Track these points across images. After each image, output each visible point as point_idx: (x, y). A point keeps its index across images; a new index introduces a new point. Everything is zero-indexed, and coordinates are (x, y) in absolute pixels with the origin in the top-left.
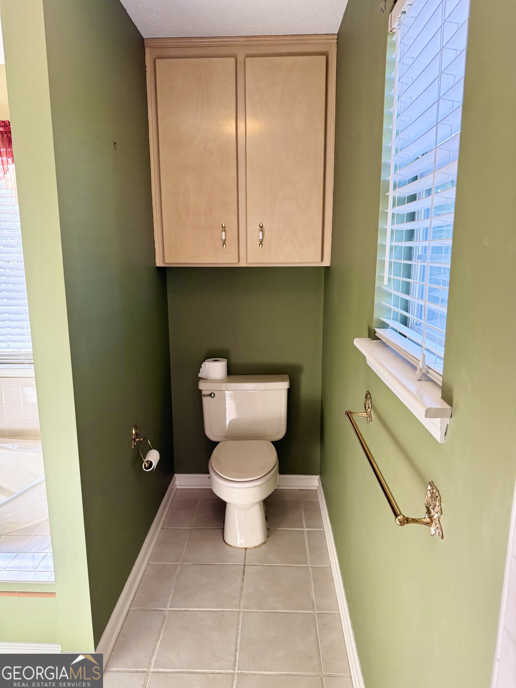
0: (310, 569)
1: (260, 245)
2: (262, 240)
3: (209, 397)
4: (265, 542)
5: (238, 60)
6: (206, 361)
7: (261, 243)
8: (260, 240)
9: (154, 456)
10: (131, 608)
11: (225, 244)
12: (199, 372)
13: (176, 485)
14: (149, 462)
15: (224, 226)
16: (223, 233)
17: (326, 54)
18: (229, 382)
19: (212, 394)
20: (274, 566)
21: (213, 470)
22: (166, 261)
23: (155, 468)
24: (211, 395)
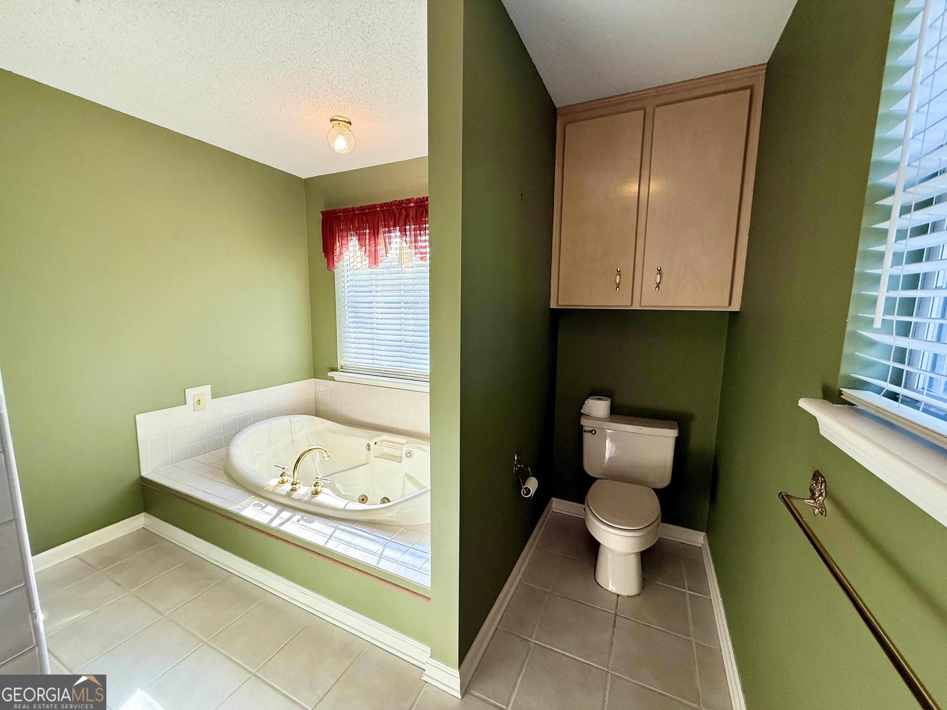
0: (694, 645)
1: (656, 288)
2: (659, 283)
3: (590, 434)
4: (640, 594)
5: (647, 112)
6: (589, 398)
7: (658, 286)
8: (657, 283)
9: (532, 484)
10: (500, 627)
11: (619, 287)
12: (582, 408)
13: (552, 507)
14: (528, 489)
15: (619, 270)
16: (618, 277)
17: (751, 88)
18: (611, 421)
19: (593, 431)
20: (649, 626)
21: (589, 508)
22: (560, 303)
23: (533, 495)
24: (591, 431)
